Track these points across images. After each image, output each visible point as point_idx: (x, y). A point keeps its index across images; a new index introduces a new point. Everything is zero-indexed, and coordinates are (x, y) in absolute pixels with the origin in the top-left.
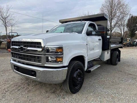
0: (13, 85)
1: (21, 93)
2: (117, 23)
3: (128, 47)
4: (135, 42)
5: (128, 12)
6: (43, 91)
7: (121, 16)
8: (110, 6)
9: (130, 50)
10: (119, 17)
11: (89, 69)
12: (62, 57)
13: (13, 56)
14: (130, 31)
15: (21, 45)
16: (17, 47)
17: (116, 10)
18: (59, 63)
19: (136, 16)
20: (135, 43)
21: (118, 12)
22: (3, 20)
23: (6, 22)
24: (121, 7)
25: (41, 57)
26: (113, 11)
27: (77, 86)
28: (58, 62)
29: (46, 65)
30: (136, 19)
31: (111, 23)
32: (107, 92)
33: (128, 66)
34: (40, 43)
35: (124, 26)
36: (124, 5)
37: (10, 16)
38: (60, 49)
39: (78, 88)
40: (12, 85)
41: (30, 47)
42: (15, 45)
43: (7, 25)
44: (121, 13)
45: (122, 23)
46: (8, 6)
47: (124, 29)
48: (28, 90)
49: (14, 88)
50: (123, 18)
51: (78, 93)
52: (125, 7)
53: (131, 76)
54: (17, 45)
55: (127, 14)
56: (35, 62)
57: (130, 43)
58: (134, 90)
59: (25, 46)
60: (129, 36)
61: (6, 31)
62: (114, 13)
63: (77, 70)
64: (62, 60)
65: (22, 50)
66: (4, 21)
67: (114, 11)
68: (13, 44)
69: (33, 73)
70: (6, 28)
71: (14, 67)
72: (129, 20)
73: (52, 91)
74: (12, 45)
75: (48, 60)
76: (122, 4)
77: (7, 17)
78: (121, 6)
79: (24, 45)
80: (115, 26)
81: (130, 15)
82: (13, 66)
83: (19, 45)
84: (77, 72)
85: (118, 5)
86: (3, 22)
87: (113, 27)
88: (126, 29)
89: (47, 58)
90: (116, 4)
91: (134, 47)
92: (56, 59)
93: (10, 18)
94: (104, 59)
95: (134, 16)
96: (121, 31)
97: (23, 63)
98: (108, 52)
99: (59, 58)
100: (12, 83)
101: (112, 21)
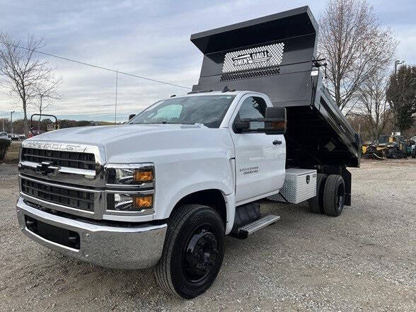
0: (22, 272)
1: (40, 294)
2: (355, 88)
3: (389, 160)
4: (414, 143)
5: (387, 56)
6: (104, 290)
7: (367, 66)
8: (333, 37)
9: (394, 168)
10: (361, 69)
11: (244, 229)
12: (152, 196)
13: (23, 190)
14: (398, 110)
15: (45, 160)
16: (35, 165)
17: (353, 50)
18: (143, 211)
19: (414, 68)
20: (413, 146)
21: (357, 54)
22: (18, 78)
23: (26, 83)
24: (367, 42)
25: (93, 193)
26: (344, 51)
27: (197, 277)
28: (140, 210)
29: (106, 217)
30: (414, 76)
31: (338, 88)
32: (285, 295)
33: (373, 219)
34: (91, 156)
35: (377, 95)
36: (376, 35)
37: (37, 68)
38: (146, 173)
39: (200, 284)
40: (18, 271)
41: (66, 166)
42: (29, 159)
43: (28, 92)
44: (369, 58)
45: (373, 88)
46: (32, 39)
47: (377, 105)
48: (63, 285)
49: (23, 281)
50: (373, 72)
51: (202, 296)
52: (378, 40)
53: (371, 249)
54: (34, 160)
55: (386, 61)
56: (78, 207)
57: (397, 148)
58: (365, 289)
59: (54, 164)
60: (396, 125)
61: (25, 110)
62: (347, 57)
63: (198, 232)
64: (152, 203)
65: (45, 174)
66: (20, 81)
67: (347, 52)
68: (26, 155)
69: (72, 238)
70: (25, 103)
71: (26, 221)
72: (393, 79)
73: (129, 290)
74: (24, 159)
75: (111, 204)
76: (369, 32)
77: (30, 70)
78: (368, 39)
79: (52, 160)
80: (349, 95)
81: (397, 62)
82: (23, 218)
83: (39, 161)
84: (199, 236)
85: (358, 34)
86: (17, 84)
87: (343, 98)
88: (385, 105)
89: (111, 197)
90: (353, 33)
91: (410, 160)
92: (135, 201)
93: (37, 72)
94: (294, 197)
95: (407, 67)
96: (370, 111)
97: (48, 211)
98: (308, 178)
99: (143, 196)
100: (19, 265)
101: (342, 81)
